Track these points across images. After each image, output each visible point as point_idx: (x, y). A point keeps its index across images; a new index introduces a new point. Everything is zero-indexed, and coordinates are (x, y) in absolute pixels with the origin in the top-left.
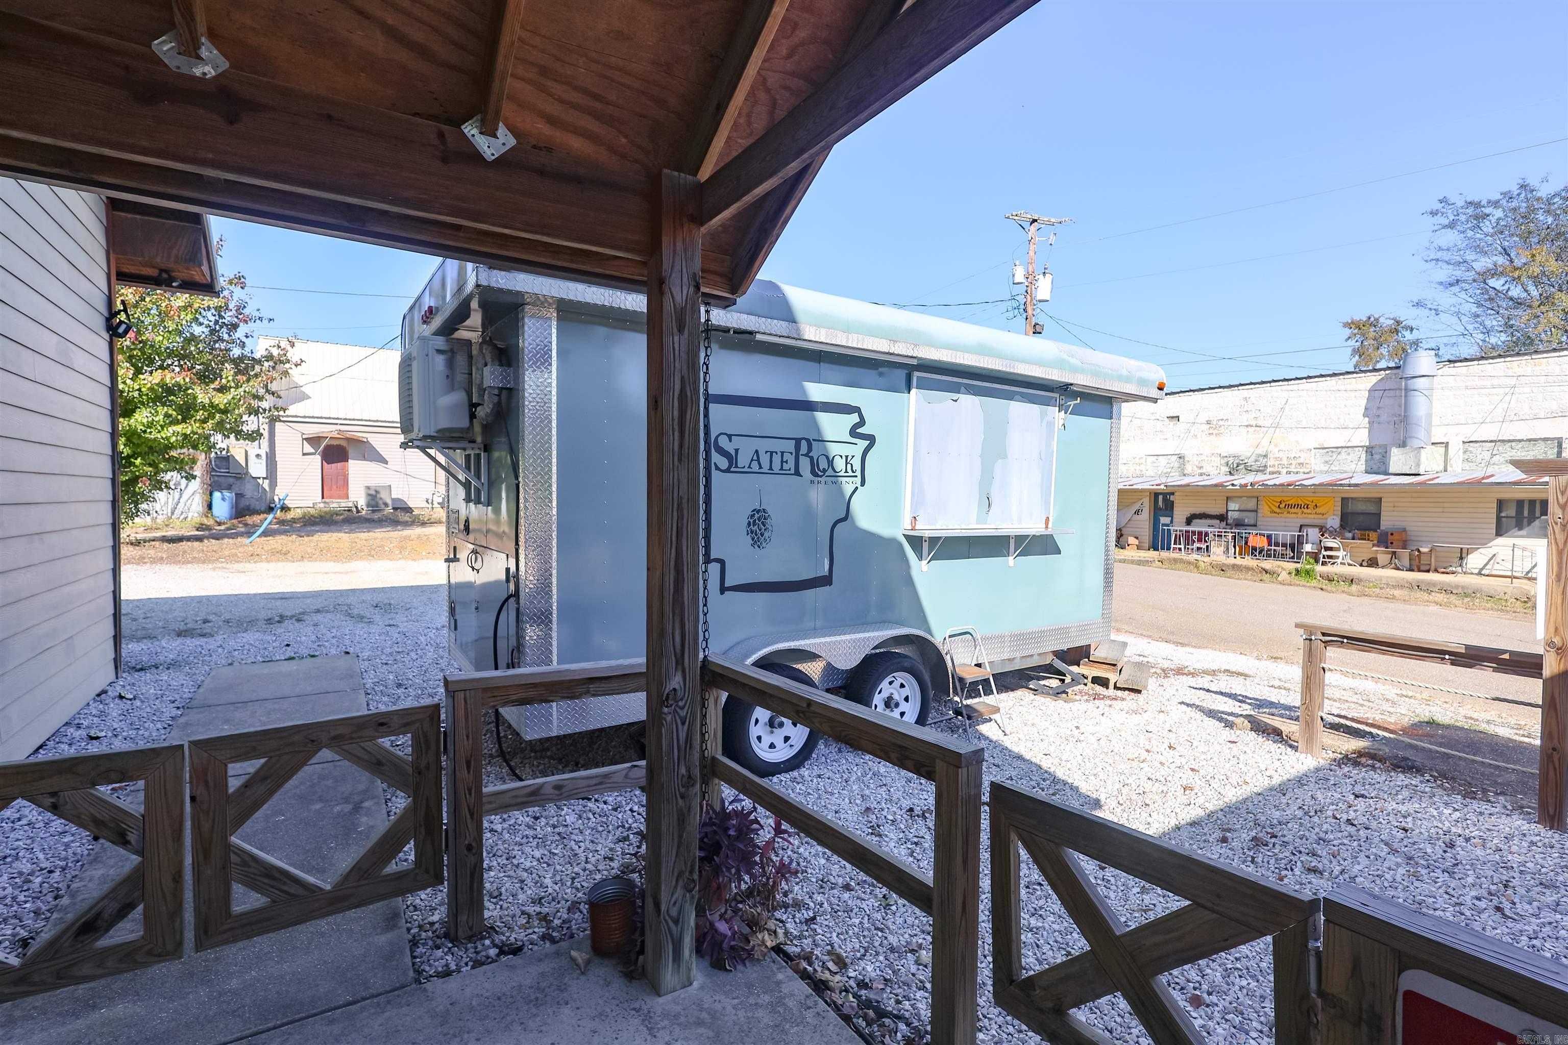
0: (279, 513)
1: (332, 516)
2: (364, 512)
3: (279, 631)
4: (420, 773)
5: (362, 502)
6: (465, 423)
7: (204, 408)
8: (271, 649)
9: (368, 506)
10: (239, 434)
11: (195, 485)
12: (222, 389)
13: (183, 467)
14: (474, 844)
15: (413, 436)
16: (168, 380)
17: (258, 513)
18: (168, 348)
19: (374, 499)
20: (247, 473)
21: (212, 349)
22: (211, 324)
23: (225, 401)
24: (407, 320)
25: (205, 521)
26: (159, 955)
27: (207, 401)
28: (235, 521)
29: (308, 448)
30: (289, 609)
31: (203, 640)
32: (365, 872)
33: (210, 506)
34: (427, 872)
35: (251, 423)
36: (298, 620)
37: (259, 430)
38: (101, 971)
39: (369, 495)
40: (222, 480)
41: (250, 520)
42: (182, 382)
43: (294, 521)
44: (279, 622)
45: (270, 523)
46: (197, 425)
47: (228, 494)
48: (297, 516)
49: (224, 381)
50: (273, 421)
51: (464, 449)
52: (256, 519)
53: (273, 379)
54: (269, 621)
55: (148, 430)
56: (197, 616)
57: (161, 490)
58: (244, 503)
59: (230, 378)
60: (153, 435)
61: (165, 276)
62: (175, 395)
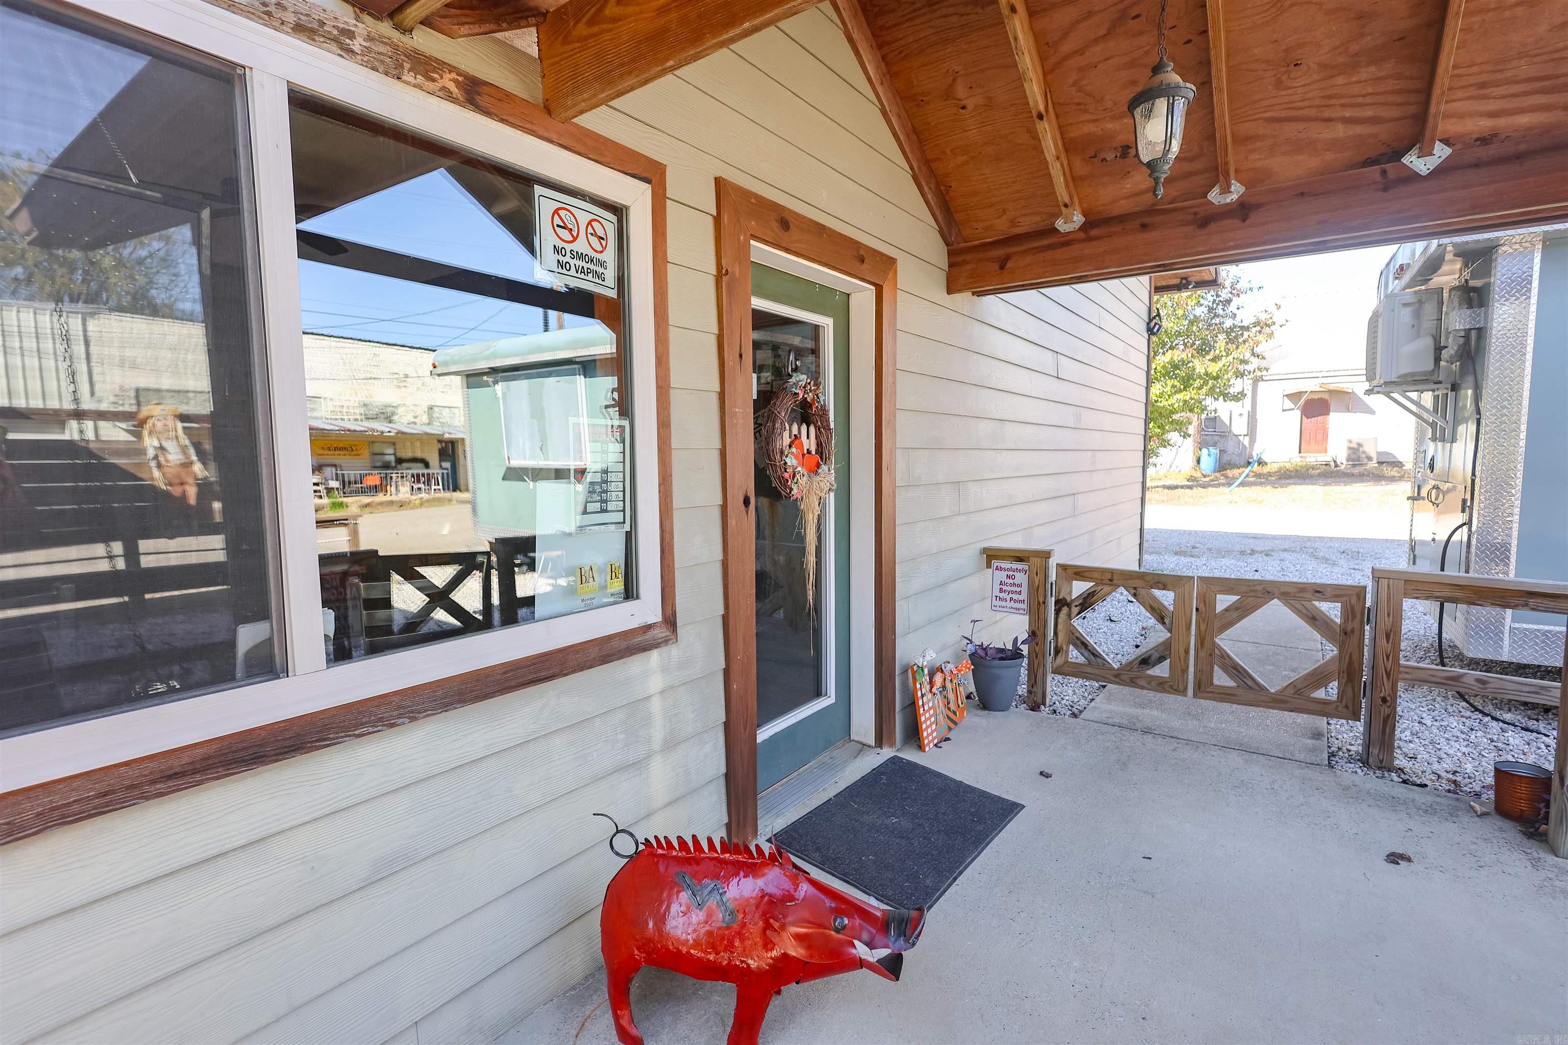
0: (1256, 467)
1: (1308, 470)
2: (1343, 467)
3: (1249, 561)
4: (1346, 634)
5: (1342, 457)
6: (1430, 366)
7: (1200, 377)
8: (1243, 572)
9: (1348, 460)
10: (1226, 396)
11: (1189, 442)
12: (1215, 359)
13: (1181, 427)
14: (1388, 699)
15: (1375, 383)
16: (1175, 358)
17: (1239, 467)
18: (1177, 331)
19: (1356, 454)
20: (1231, 431)
21: (1210, 325)
22: (1210, 304)
23: (1218, 369)
24: (1383, 275)
25: (1195, 475)
26: (1176, 690)
27: (1203, 371)
28: (1218, 474)
29: (1289, 404)
30: (1260, 546)
31: (1192, 559)
32: (1299, 690)
33: (1198, 461)
34: (1346, 707)
35: (1237, 386)
36: (1267, 555)
37: (1243, 391)
38: (1148, 686)
39: (1350, 448)
40: (1209, 438)
41: (1230, 473)
42: (1185, 358)
43: (1270, 474)
44: (1250, 554)
45: (1247, 476)
46: (1195, 392)
47: (1214, 451)
48: (1273, 470)
49: (1217, 352)
50: (1256, 381)
51: (1433, 391)
52: (1236, 472)
53: (1257, 343)
54: (1242, 553)
55: (1160, 400)
56: (1188, 543)
57: (1165, 447)
58: (1226, 458)
59: (1222, 349)
60: (1163, 403)
61: (1184, 281)
62: (1179, 369)
